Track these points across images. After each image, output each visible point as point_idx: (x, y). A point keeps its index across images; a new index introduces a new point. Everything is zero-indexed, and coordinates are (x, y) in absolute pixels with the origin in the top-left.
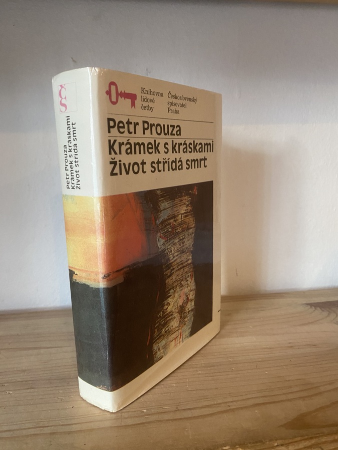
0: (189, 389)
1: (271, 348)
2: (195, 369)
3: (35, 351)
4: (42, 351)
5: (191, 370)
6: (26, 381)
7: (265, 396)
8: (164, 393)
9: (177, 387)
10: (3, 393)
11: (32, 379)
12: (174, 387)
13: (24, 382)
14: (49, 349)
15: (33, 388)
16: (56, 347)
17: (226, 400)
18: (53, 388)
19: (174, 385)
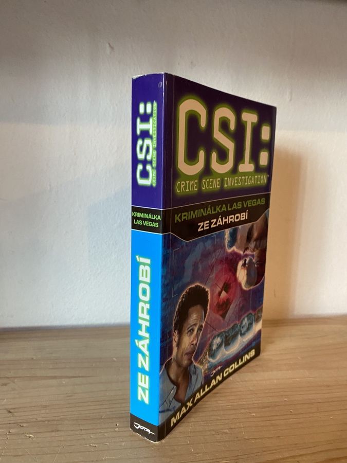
0: (246, 438)
1: (328, 386)
2: (247, 411)
3: (55, 382)
4: (64, 381)
5: (243, 411)
6: (49, 421)
7: (338, 449)
8: (217, 442)
9: (231, 434)
10: (23, 436)
11: (56, 418)
12: (228, 433)
13: (46, 422)
14: (72, 379)
15: (58, 431)
16: (79, 377)
17: (292, 454)
18: (83, 432)
19: (227, 431)
